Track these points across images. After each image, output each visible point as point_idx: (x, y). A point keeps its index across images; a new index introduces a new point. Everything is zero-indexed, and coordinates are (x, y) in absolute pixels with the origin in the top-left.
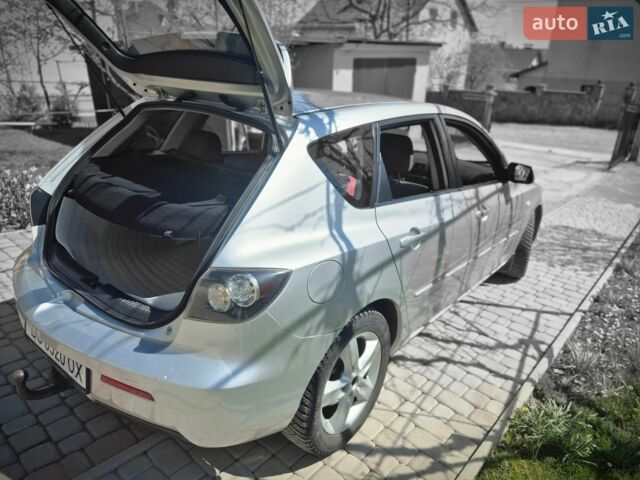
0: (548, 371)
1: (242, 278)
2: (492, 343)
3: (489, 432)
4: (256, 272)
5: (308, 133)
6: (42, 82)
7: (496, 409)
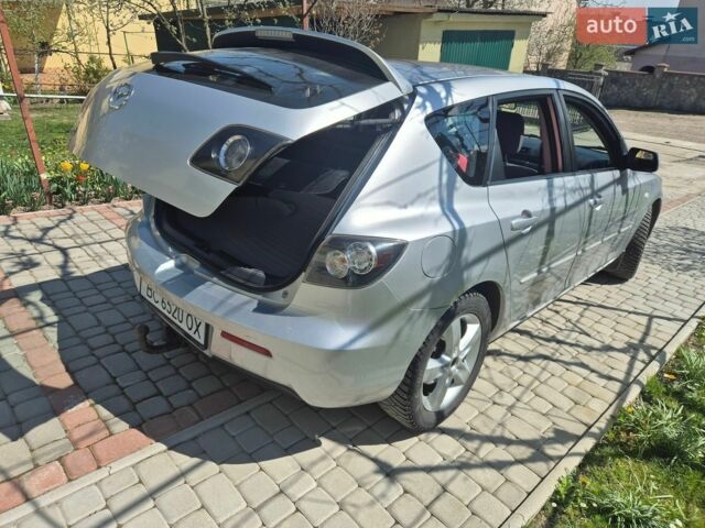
0: (657, 375)
1: (360, 246)
2: (597, 345)
3: (590, 428)
4: (375, 241)
5: (425, 108)
6: (110, 54)
7: (598, 406)
